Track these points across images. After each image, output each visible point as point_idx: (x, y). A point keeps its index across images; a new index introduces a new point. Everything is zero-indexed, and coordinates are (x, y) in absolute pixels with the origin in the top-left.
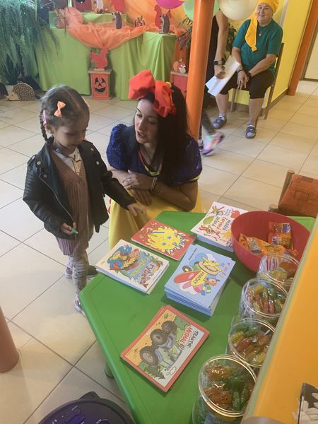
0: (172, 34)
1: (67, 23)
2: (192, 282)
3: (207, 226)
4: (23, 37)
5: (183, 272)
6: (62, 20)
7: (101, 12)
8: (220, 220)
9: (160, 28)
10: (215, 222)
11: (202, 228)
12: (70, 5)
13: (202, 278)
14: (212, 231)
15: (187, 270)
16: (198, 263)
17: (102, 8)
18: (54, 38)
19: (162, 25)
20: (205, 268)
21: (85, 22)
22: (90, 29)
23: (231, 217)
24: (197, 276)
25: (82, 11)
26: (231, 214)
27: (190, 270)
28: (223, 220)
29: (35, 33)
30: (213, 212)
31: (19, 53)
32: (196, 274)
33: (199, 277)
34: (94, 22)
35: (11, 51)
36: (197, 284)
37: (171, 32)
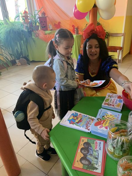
0: (79, 35)
1: (39, 35)
2: (103, 125)
3: (107, 103)
4: (22, 42)
5: (98, 121)
6: (37, 34)
7: (51, 30)
8: (113, 100)
9: (75, 33)
10: (111, 101)
11: (105, 104)
12: (40, 29)
13: (108, 123)
14: (111, 105)
15: (99, 120)
16: (104, 116)
17: (52, 29)
18: (34, 41)
19: (76, 32)
20: (108, 119)
21: (46, 34)
22: (48, 37)
23: (118, 98)
24: (105, 122)
25: (44, 31)
26: (117, 97)
27: (101, 120)
28: (114, 100)
29: (27, 40)
30: (109, 97)
31: (21, 47)
32: (104, 121)
33: (106, 122)
34: (49, 34)
35: (18, 47)
36: (106, 126)
37: (79, 34)
